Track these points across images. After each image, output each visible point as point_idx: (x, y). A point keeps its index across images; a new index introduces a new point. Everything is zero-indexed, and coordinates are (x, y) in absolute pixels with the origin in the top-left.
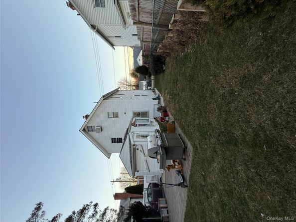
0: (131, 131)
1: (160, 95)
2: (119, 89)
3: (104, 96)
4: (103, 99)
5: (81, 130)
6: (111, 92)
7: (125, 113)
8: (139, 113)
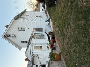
0: (32, 43)
1: (50, 19)
2: (26, 10)
3: (14, 18)
4: (14, 20)
5: (3, 37)
6: (20, 14)
7: (29, 29)
8: (37, 29)
